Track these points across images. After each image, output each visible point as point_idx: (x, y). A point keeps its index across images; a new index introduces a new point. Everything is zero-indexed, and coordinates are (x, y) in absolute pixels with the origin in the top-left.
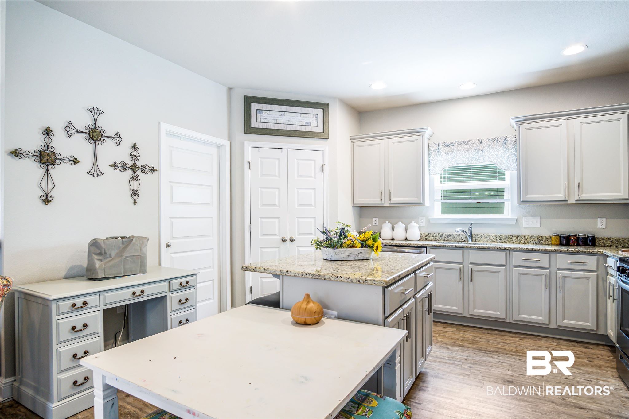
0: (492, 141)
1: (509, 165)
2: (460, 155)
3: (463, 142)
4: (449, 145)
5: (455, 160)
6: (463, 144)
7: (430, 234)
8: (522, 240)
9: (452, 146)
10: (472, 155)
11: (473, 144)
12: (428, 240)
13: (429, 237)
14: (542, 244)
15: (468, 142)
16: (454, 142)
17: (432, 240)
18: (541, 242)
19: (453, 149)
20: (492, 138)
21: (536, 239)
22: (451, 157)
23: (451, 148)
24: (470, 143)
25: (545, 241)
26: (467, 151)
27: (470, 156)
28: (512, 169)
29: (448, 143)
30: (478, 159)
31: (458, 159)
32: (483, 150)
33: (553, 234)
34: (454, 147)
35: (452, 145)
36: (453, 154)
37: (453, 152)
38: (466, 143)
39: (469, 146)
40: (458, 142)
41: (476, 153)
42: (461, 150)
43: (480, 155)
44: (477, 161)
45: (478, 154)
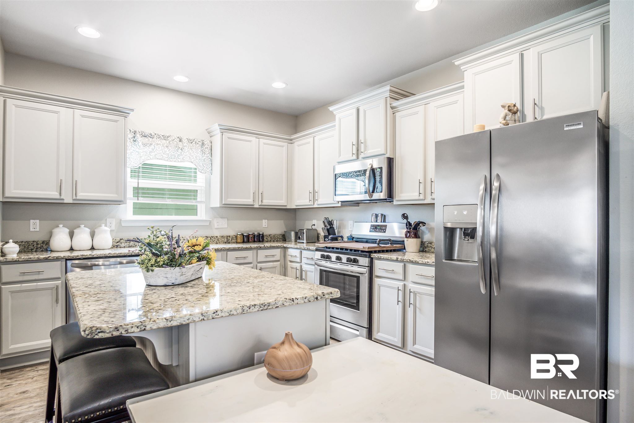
0: (191, 141)
1: (205, 169)
2: (160, 149)
3: (163, 136)
4: (147, 136)
5: (154, 154)
6: (162, 138)
7: (122, 239)
8: (215, 241)
9: (151, 138)
10: (171, 152)
11: (173, 140)
12: (120, 247)
13: (121, 243)
14: (229, 243)
15: (168, 137)
16: (153, 134)
17: (124, 247)
18: (229, 241)
19: (151, 141)
20: (191, 138)
21: (225, 239)
22: (149, 149)
23: (149, 140)
24: (170, 139)
25: (231, 240)
26: (167, 147)
27: (170, 153)
28: (208, 173)
29: (146, 133)
30: (177, 157)
31: (158, 154)
32: (183, 148)
33: (238, 234)
34: (153, 139)
35: (151, 136)
36: (152, 147)
37: (151, 144)
38: (165, 138)
39: (169, 142)
40: (157, 135)
41: (176, 151)
42: (160, 144)
43: (179, 153)
44: (175, 159)
45: (177, 152)
